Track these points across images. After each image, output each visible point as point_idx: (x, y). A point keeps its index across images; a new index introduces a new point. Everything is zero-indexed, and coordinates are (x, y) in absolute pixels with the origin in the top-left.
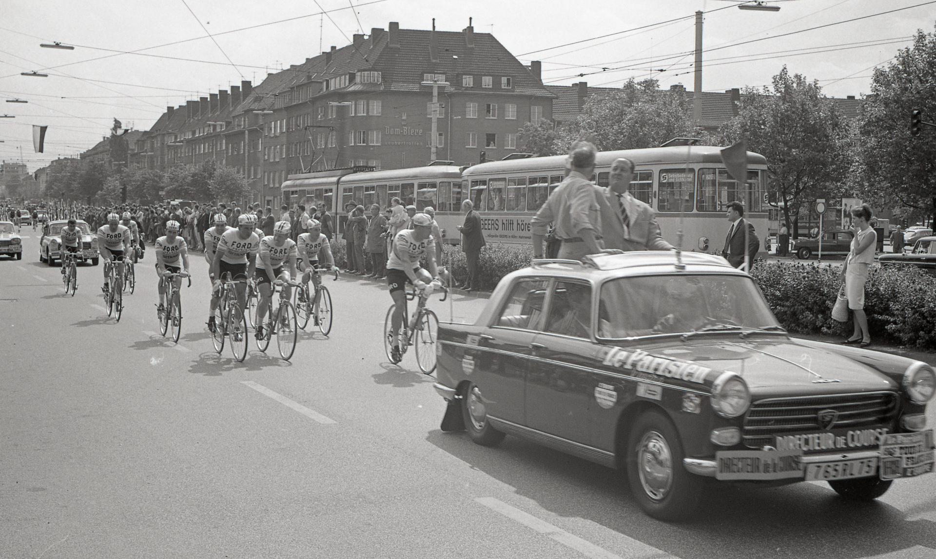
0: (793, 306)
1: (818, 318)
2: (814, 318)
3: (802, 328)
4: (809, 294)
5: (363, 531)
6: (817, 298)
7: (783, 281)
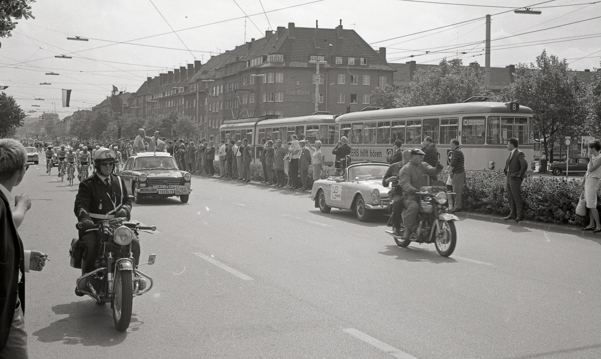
0: (550, 206)
1: (566, 213)
2: (564, 213)
3: (556, 220)
4: (561, 198)
5: (270, 349)
6: (566, 200)
7: (543, 190)
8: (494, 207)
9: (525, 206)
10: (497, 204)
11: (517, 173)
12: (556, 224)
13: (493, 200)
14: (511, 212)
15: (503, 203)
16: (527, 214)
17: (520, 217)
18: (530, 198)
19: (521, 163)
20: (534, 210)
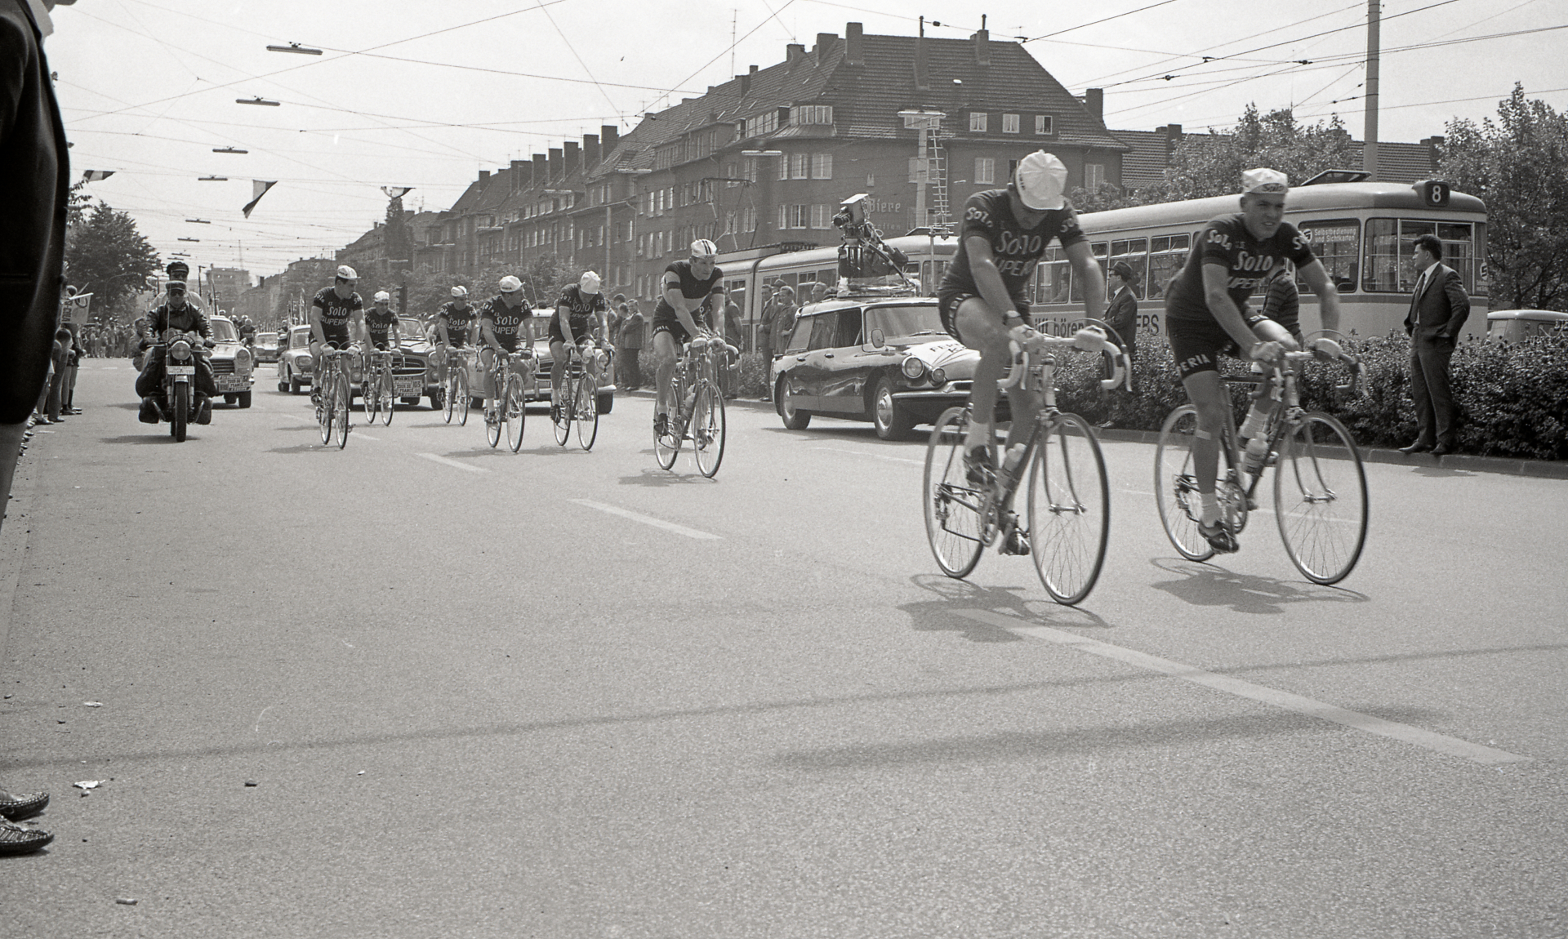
0: (1525, 411)
2: (1561, 428)
3: (1541, 449)
4: (1554, 389)
7: (1506, 370)
8: (1378, 422)
9: (1459, 417)
10: (1386, 417)
11: (1440, 327)
12: (1542, 458)
13: (1373, 405)
14: (1422, 433)
15: (1399, 410)
16: (1465, 438)
17: (1445, 446)
18: (1472, 392)
19: (1451, 299)
20: (1482, 425)
